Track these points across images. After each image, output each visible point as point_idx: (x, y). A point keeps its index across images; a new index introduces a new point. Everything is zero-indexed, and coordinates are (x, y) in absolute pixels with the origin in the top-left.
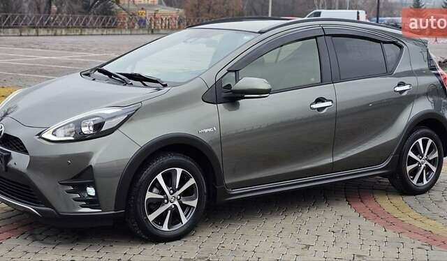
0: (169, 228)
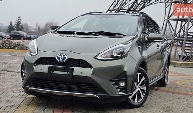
0: (137, 101)
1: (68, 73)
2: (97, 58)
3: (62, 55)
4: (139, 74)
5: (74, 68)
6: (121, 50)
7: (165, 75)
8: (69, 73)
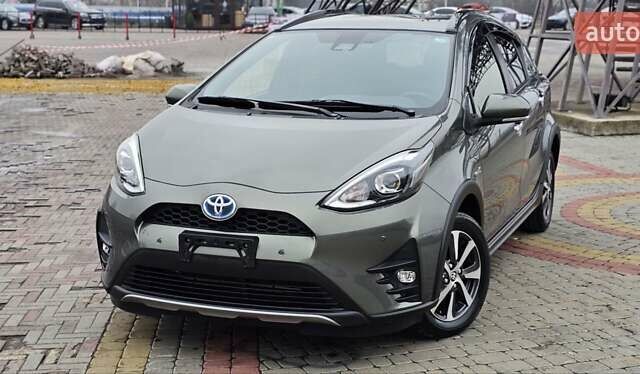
1: (240, 254)
2: (326, 204)
3: (220, 197)
4: (456, 234)
5: (257, 239)
6: (398, 174)
7: (544, 197)
8: (244, 255)
